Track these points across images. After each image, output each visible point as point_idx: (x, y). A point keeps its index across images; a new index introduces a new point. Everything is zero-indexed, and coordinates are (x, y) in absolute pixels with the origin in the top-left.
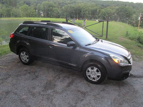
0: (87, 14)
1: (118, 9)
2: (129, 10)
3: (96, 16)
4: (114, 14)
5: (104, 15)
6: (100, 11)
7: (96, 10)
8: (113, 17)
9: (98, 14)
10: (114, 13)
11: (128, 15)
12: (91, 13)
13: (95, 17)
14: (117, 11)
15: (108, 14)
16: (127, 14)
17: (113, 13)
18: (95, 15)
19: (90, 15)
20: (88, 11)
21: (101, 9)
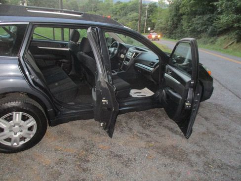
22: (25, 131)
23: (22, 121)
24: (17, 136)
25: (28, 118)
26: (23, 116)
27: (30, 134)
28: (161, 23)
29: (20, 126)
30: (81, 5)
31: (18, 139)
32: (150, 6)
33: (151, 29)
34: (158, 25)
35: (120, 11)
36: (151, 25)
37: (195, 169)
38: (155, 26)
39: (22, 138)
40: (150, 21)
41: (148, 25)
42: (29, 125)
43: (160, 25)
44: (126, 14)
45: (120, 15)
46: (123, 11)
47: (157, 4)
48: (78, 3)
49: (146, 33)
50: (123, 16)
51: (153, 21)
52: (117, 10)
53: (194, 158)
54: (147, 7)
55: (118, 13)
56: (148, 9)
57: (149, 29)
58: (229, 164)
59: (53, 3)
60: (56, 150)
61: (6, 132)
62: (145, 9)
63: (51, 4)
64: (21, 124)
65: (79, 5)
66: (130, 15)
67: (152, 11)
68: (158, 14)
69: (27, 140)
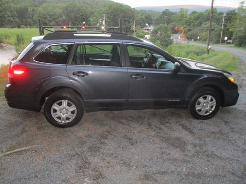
0: (9, 16)
1: (66, 8)
2: (83, 10)
3: (29, 20)
4: (61, 16)
5: (43, 19)
6: (33, 10)
7: (27, 10)
8: (60, 22)
9: (31, 16)
10: (60, 14)
11: (84, 17)
12: (16, 15)
13: (27, 22)
14: (65, 11)
15: (51, 16)
16: (82, 15)
17: (58, 15)
18: (26, 18)
19: (17, 20)
20: (11, 12)
21: (35, 6)
22: (70, 113)
23: (68, 107)
24: (64, 116)
25: (72, 105)
26: (68, 103)
27: (73, 116)
28: (240, 31)
29: (67, 110)
30: (155, 18)
31: (65, 119)
32: (228, 14)
33: (228, 39)
34: (236, 33)
35: (194, 21)
36: (228, 35)
37: (185, 153)
38: (233, 35)
39: (68, 119)
40: (228, 30)
41: (224, 35)
42: (72, 110)
43: (239, 33)
44: (201, 24)
45: (194, 25)
46: (197, 21)
47: (236, 11)
48: (152, 16)
49: (222, 42)
50: (198, 26)
51: (231, 30)
52: (191, 20)
53: (190, 147)
54: (225, 15)
55: (192, 24)
56: (225, 17)
57: (226, 38)
58: (219, 155)
59: (128, 18)
60: (89, 130)
61: (58, 112)
62: (222, 17)
63: (127, 19)
64: (67, 108)
65: (152, 18)
66: (205, 24)
67: (229, 20)
68: (238, 21)
69: (70, 120)
